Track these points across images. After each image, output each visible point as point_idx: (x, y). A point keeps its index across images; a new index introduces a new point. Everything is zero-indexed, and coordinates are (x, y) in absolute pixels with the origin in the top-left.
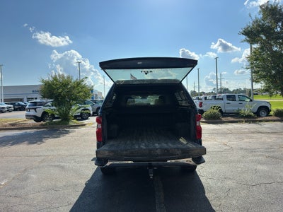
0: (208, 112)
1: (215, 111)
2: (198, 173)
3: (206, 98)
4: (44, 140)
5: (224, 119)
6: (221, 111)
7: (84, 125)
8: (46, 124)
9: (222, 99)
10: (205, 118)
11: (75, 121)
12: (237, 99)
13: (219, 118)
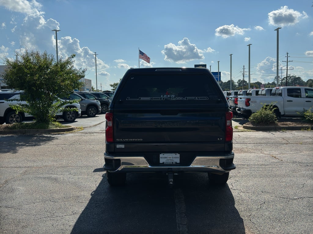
0: (258, 114)
1: (268, 112)
2: (230, 187)
3: (257, 93)
4: (17, 148)
5: (280, 124)
6: (277, 112)
7: (72, 129)
8: (14, 127)
9: (280, 95)
10: (253, 123)
11: (57, 123)
12: (303, 94)
13: (273, 123)
